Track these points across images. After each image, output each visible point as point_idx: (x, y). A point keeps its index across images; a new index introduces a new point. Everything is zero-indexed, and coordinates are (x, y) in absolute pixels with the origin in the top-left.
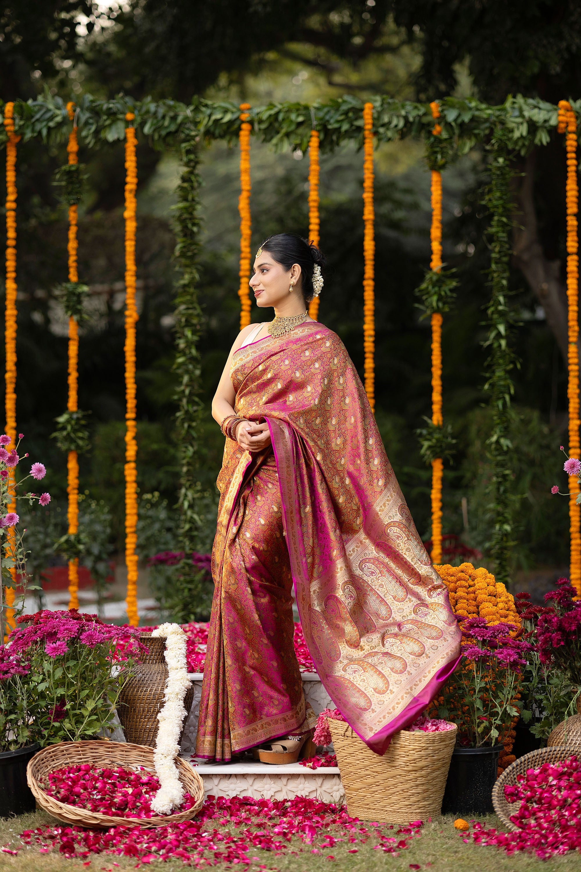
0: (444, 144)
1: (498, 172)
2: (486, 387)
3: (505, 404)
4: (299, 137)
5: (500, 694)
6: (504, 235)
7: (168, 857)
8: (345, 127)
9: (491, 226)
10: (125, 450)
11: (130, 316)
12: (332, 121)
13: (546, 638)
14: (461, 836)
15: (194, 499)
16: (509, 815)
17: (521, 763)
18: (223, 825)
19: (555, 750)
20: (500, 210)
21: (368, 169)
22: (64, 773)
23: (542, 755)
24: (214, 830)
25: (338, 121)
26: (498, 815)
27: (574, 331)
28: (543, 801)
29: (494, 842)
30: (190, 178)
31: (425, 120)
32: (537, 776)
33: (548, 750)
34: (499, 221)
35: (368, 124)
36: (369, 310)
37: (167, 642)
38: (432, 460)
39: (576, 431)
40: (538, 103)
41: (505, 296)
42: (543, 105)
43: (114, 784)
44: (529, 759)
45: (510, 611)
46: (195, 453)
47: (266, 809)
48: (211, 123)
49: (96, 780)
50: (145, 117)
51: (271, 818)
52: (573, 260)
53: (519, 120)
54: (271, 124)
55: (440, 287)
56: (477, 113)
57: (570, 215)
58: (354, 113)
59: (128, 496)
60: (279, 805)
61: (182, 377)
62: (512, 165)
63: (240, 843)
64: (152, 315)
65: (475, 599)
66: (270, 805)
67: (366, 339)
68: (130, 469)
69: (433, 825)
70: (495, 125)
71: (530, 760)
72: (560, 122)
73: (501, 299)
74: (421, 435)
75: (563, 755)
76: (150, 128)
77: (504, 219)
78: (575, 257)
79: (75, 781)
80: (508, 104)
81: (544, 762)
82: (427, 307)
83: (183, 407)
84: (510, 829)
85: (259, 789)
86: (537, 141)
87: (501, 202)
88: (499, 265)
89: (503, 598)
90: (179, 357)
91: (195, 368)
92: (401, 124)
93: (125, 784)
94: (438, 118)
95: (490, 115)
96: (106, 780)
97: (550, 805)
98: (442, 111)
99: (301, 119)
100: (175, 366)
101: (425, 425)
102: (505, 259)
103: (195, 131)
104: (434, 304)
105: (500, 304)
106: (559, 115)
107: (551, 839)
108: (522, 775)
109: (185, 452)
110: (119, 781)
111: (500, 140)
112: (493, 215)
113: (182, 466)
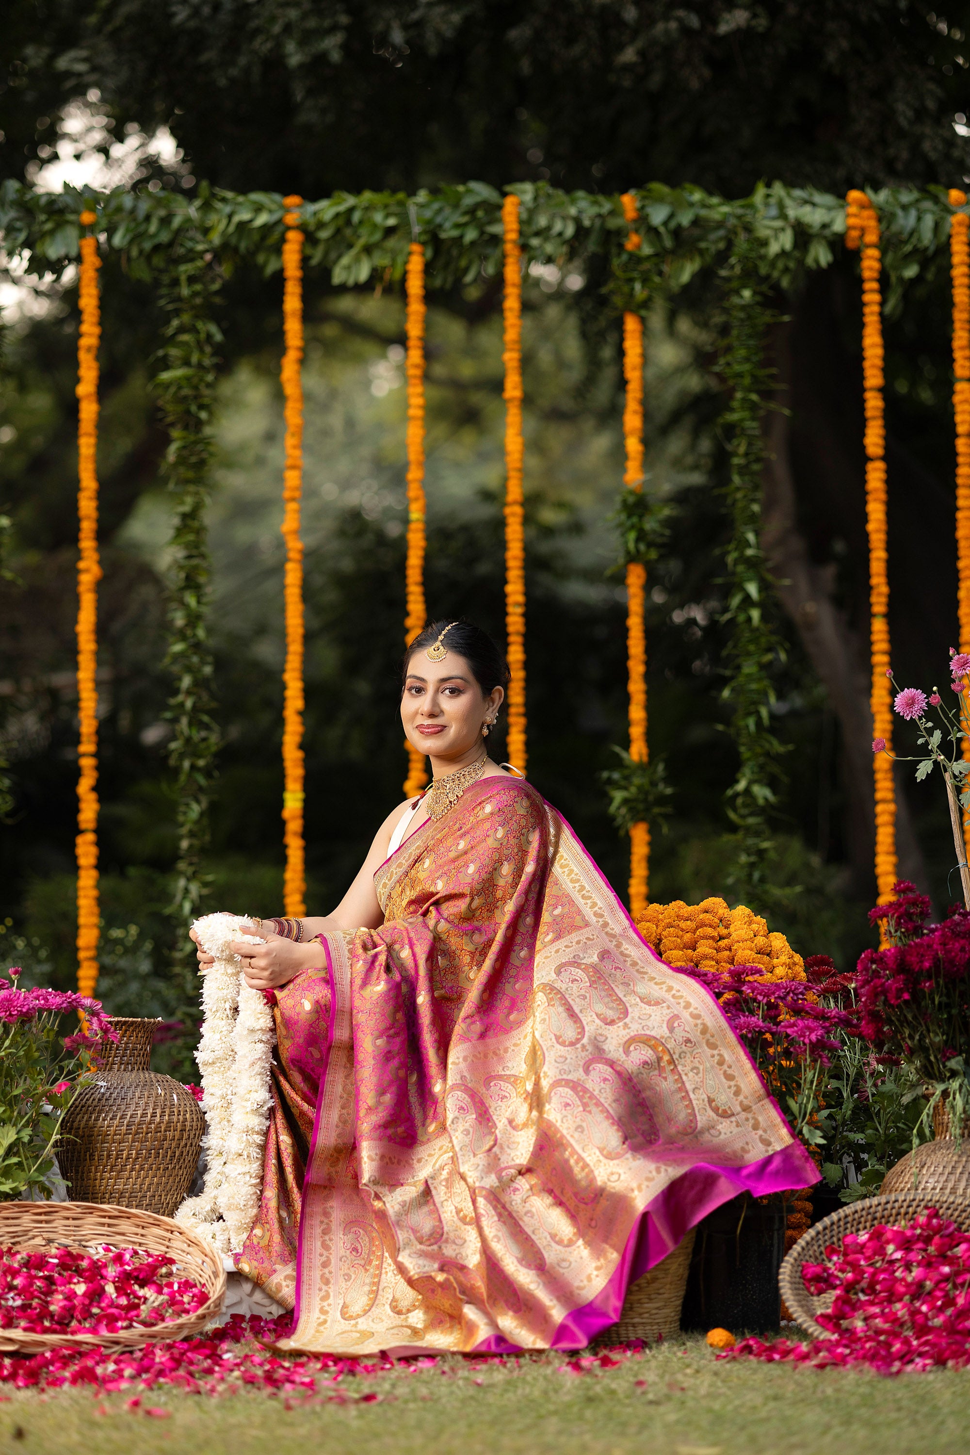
0: (646, 266)
1: (742, 315)
2: (726, 693)
3: (759, 723)
4: (389, 255)
6: (755, 424)
7: (156, 1383)
8: (471, 235)
9: (732, 410)
11: (87, 571)
12: (447, 225)
13: (874, 988)
15: (201, 897)
16: (813, 1313)
17: (833, 1224)
19: (896, 1201)
20: (747, 381)
21: (511, 309)
23: (872, 1210)
25: (457, 226)
27: (879, 594)
28: (878, 1287)
30: (194, 326)
31: (613, 223)
32: (863, 1245)
33: (883, 1199)
34: (744, 400)
35: (512, 231)
36: (515, 558)
38: (630, 825)
39: (886, 771)
40: (811, 195)
41: (758, 533)
42: (819, 198)
43: (50, 1280)
44: (846, 1216)
46: (202, 814)
48: (232, 229)
49: (15, 1273)
50: (116, 218)
52: (875, 469)
53: (779, 224)
54: (338, 231)
55: (641, 517)
56: (703, 212)
57: (872, 389)
58: (487, 212)
59: (81, 893)
61: (180, 679)
62: (764, 302)
65: (731, 960)
67: (511, 609)
68: (85, 843)
69: (667, 1345)
70: (736, 233)
71: (850, 1219)
72: (849, 228)
73: (751, 537)
74: (609, 781)
75: (911, 1210)
76: (124, 236)
77: (754, 397)
78: (880, 465)
80: (758, 197)
81: (876, 1222)
83: (182, 733)
84: (817, 1336)
86: (810, 261)
87: (747, 367)
88: (747, 478)
90: (175, 643)
91: (203, 662)
92: (570, 231)
93: (71, 1277)
94: (635, 221)
95: (726, 215)
96: (33, 1272)
97: (892, 1294)
98: (643, 208)
99: (392, 222)
100: (167, 660)
102: (756, 467)
103: (203, 242)
104: (631, 546)
105: (749, 545)
106: (848, 216)
107: (897, 1346)
108: (836, 1246)
109: (185, 813)
110: (60, 1274)
111: (744, 259)
112: (733, 390)
113: (181, 838)
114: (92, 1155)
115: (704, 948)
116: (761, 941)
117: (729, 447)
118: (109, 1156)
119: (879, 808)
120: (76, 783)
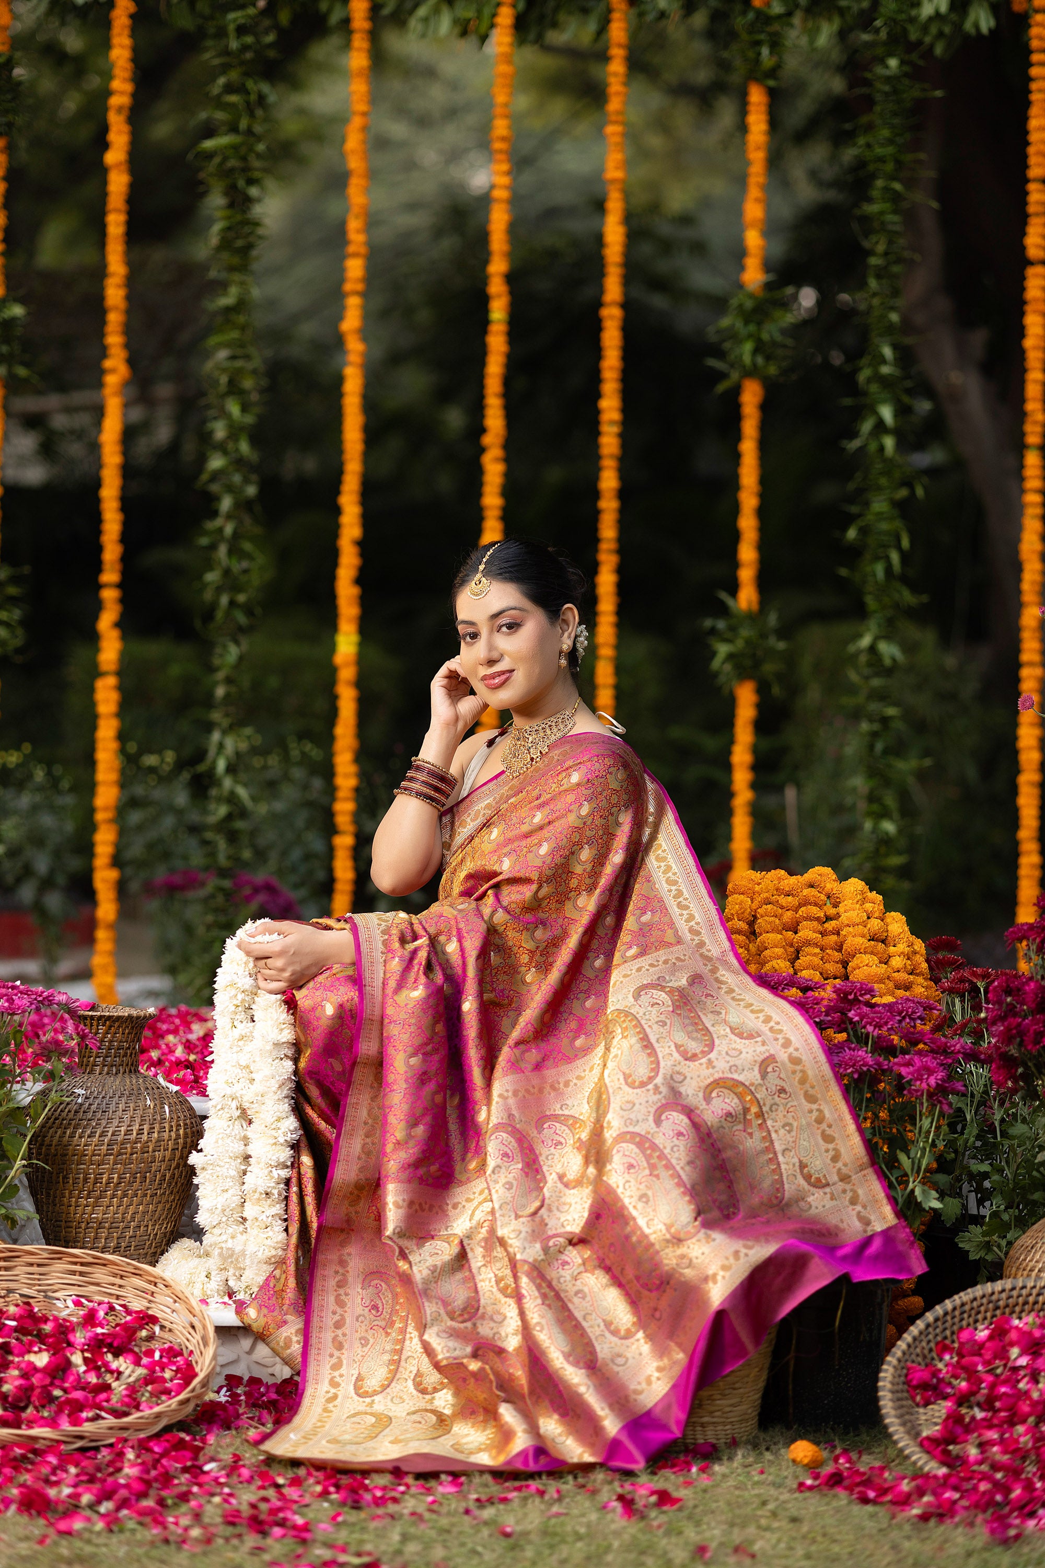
0: (776, 27)
1: (887, 88)
2: (852, 534)
3: (889, 570)
5: (900, 1156)
6: (896, 218)
7: (117, 1520)
9: (870, 200)
10: (97, 649)
11: (113, 371)
13: (1008, 1029)
15: (238, 754)
16: (918, 1434)
17: (946, 1314)
20: (890, 167)
21: (615, 74)
23: (994, 1298)
24: (235, 1455)
26: (891, 1435)
27: (1035, 422)
28: (997, 1404)
30: (244, 85)
32: (981, 1345)
33: (1009, 1286)
34: (886, 189)
36: (611, 368)
38: (735, 683)
39: (1035, 630)
41: (895, 347)
44: (963, 1305)
45: (917, 975)
46: (241, 658)
52: (1036, 275)
55: (759, 324)
57: (1035, 180)
59: (100, 745)
61: (219, 499)
62: (914, 73)
65: (839, 948)
67: (605, 428)
68: (106, 688)
69: (740, 1454)
71: (967, 1308)
73: (887, 352)
74: (713, 631)
75: (1041, 1298)
77: (897, 186)
81: (998, 1312)
82: (732, 366)
83: (220, 563)
84: (921, 1468)
86: (968, 26)
87: (890, 150)
88: (884, 281)
89: (902, 947)
90: (214, 458)
91: (246, 481)
93: (32, 1344)
97: (1013, 1415)
100: (204, 477)
101: (723, 611)
102: (896, 269)
104: (747, 359)
105: (884, 361)
107: (1017, 1492)
108: (948, 1342)
109: (221, 656)
110: (17, 1339)
111: (892, 22)
112: (873, 176)
113: (216, 684)
114: (65, 1177)
115: (807, 932)
116: (875, 924)
117: (866, 244)
119: (1025, 672)
120: (95, 617)
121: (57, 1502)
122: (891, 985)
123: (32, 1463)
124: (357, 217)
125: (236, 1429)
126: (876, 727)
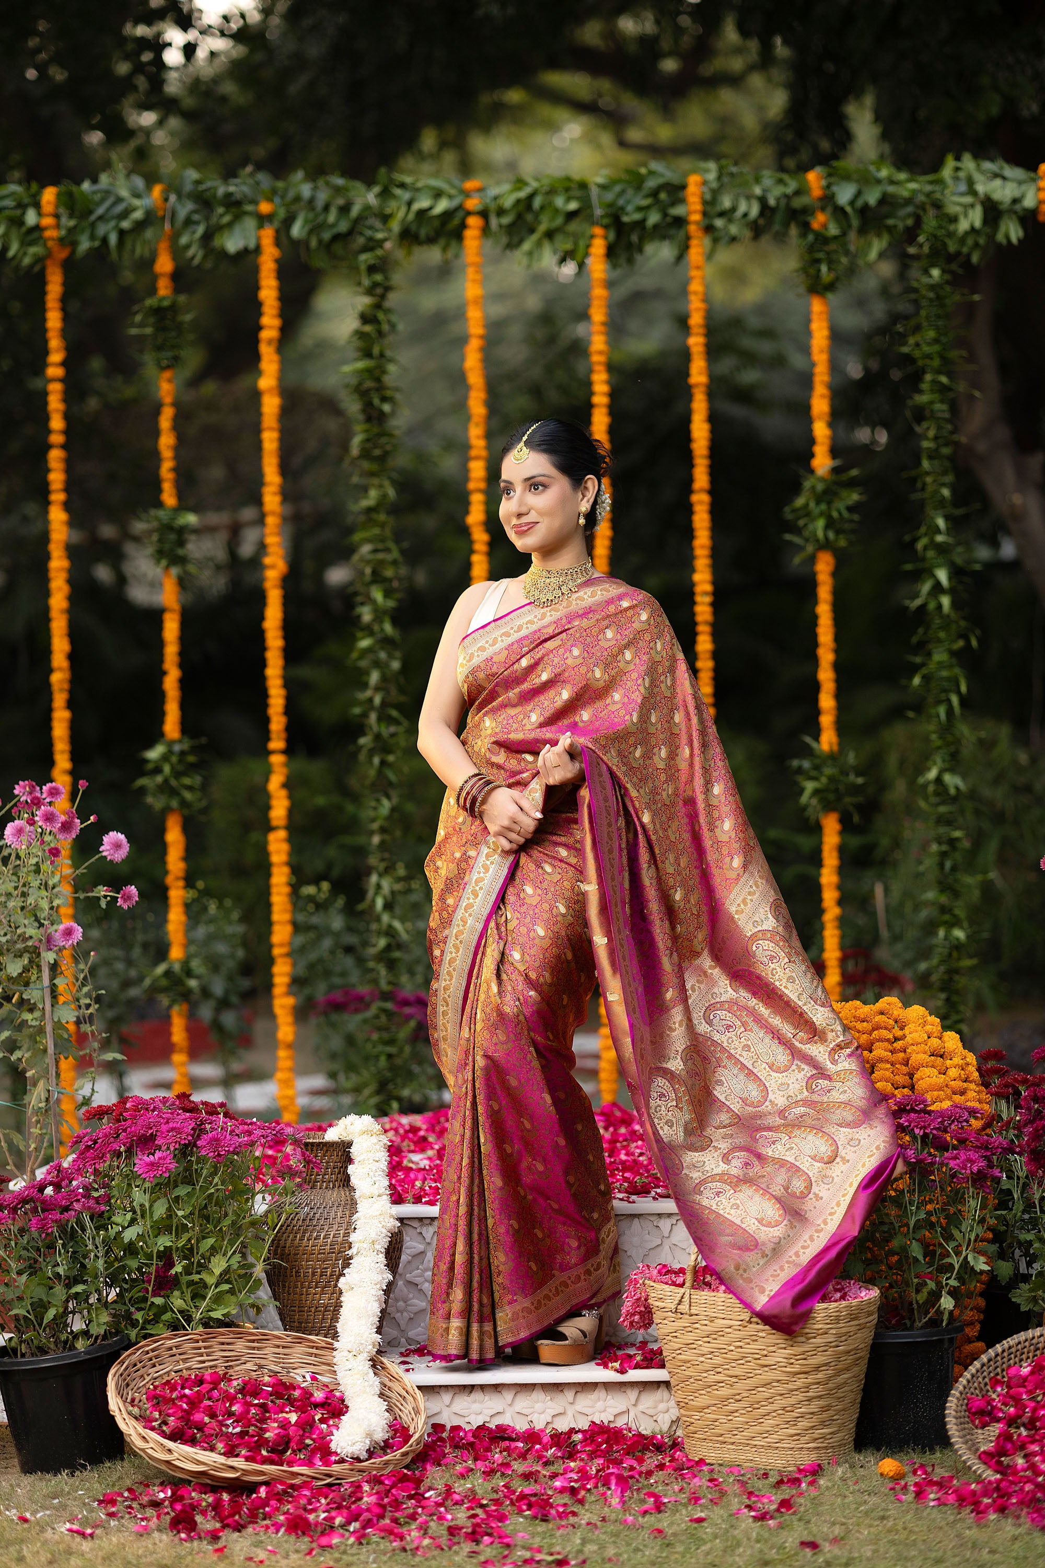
0: (833, 246)
1: (931, 295)
2: (917, 681)
3: (950, 712)
4: (571, 239)
5: (956, 1233)
6: (944, 407)
7: (364, 1536)
8: (654, 218)
9: (920, 392)
10: (268, 808)
11: (273, 567)
12: (630, 208)
14: (892, 1489)
15: (393, 893)
16: (978, 1449)
18: (462, 1476)
20: (936, 363)
21: (696, 293)
22: (173, 1389)
23: (1034, 1341)
24: (446, 1485)
25: (640, 209)
26: (957, 1451)
28: (1038, 1424)
29: (951, 1499)
30: (375, 316)
31: (797, 203)
32: (1025, 1379)
34: (934, 382)
35: (695, 212)
36: (702, 547)
37: (354, 1150)
38: (821, 815)
40: (1002, 168)
41: (947, 518)
42: (1011, 172)
43: (263, 1406)
44: (1010, 1348)
45: (971, 1082)
47: (538, 1446)
48: (411, 216)
49: (232, 1399)
50: (294, 208)
51: (547, 1463)
53: (968, 200)
54: (520, 217)
55: (829, 503)
56: (891, 189)
58: (669, 193)
59: (274, 890)
60: (560, 1439)
61: (368, 674)
62: (955, 280)
63: (494, 1508)
64: (308, 566)
65: (906, 1063)
66: (546, 1439)
67: (698, 599)
68: (277, 840)
69: (840, 1471)
70: (924, 210)
71: (1013, 1350)
72: (1040, 203)
73: (941, 522)
74: (800, 770)
76: (303, 227)
77: (944, 379)
79: (194, 1402)
80: (947, 172)
82: (807, 540)
83: (371, 728)
84: (980, 1476)
85: (524, 1411)
86: (1000, 237)
87: (937, 348)
88: (936, 462)
89: (957, 1060)
90: (363, 638)
91: (391, 657)
92: (755, 211)
93: (284, 1406)
94: (821, 199)
95: (914, 192)
96: (249, 1399)
98: (828, 186)
99: (573, 206)
100: (354, 655)
101: (808, 752)
102: (946, 451)
103: (382, 230)
104: (820, 534)
105: (938, 531)
106: (1039, 189)
108: (999, 1377)
109: (375, 809)
110: (273, 1401)
111: (933, 237)
112: (923, 371)
113: (371, 833)
115: (879, 1051)
116: (935, 1042)
117: (918, 429)
118: (313, 1274)
121: (317, 1524)
122: (949, 1091)
123: (292, 1496)
124: (477, 425)
125: (446, 1465)
126: (944, 848)
